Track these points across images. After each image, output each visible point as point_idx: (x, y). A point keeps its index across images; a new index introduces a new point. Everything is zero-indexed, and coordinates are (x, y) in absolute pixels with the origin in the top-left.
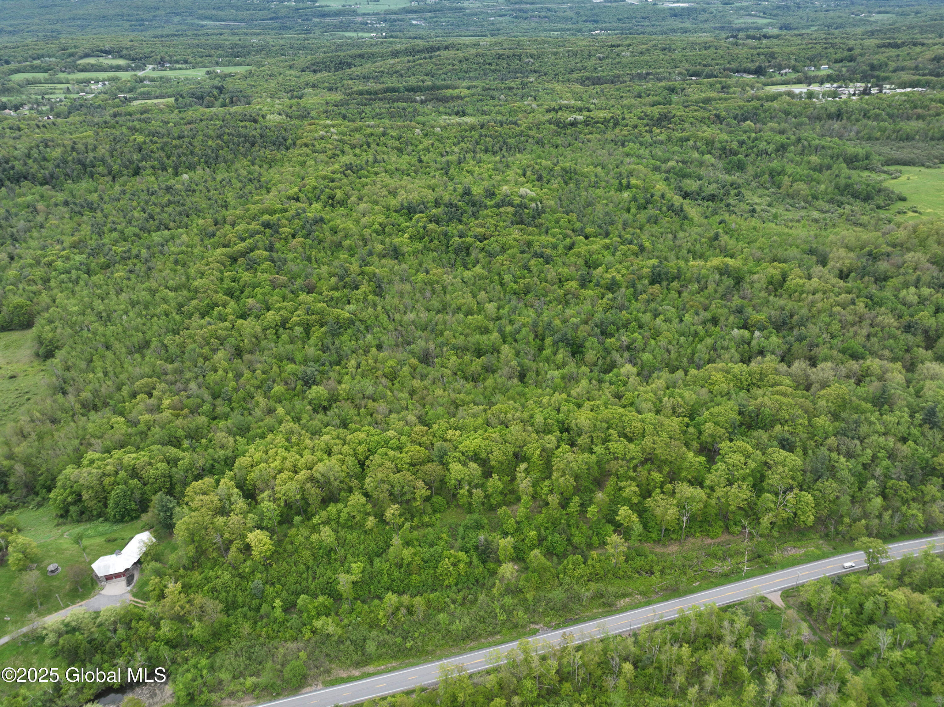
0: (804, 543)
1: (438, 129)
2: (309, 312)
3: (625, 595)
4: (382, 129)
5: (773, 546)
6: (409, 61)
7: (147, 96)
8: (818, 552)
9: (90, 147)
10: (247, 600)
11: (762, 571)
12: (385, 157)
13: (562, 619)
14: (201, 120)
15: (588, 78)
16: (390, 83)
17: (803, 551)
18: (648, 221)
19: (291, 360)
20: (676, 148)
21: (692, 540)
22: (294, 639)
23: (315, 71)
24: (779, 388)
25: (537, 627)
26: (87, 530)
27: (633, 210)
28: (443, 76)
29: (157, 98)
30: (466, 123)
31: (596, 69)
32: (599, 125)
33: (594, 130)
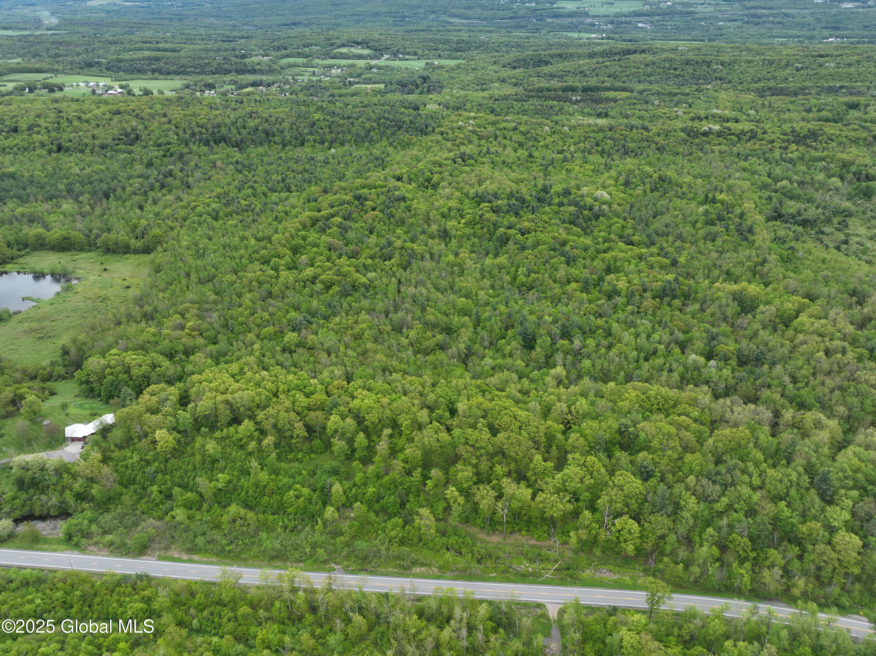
0: (622, 569)
1: (566, 128)
2: (338, 273)
3: (423, 565)
4: (514, 124)
5: (590, 564)
6: (598, 63)
7: (368, 81)
8: (630, 582)
9: (279, 120)
10: (142, 481)
11: (562, 582)
12: (500, 150)
13: (359, 567)
14: (375, 105)
15: (770, 89)
16: (570, 82)
17: (616, 577)
18: (705, 238)
19: (297, 308)
20: (804, 168)
21: (517, 536)
22: (161, 519)
23: (514, 68)
24: (683, 418)
25: (336, 567)
26: (85, 404)
27: (699, 225)
28: (624, 78)
29: (374, 83)
30: (596, 125)
31: (786, 79)
32: (733, 137)
33: (725, 141)
